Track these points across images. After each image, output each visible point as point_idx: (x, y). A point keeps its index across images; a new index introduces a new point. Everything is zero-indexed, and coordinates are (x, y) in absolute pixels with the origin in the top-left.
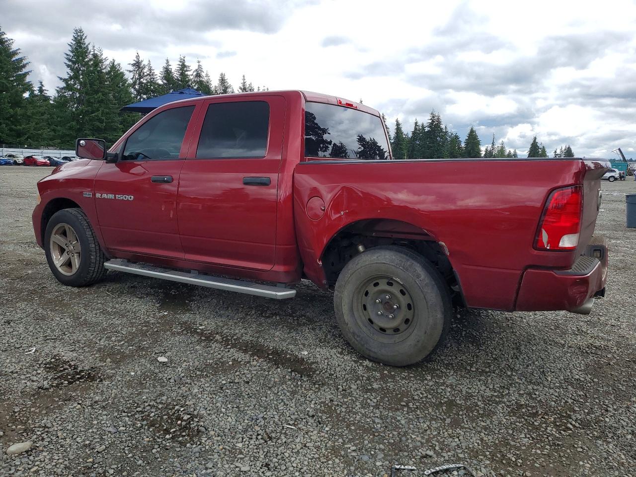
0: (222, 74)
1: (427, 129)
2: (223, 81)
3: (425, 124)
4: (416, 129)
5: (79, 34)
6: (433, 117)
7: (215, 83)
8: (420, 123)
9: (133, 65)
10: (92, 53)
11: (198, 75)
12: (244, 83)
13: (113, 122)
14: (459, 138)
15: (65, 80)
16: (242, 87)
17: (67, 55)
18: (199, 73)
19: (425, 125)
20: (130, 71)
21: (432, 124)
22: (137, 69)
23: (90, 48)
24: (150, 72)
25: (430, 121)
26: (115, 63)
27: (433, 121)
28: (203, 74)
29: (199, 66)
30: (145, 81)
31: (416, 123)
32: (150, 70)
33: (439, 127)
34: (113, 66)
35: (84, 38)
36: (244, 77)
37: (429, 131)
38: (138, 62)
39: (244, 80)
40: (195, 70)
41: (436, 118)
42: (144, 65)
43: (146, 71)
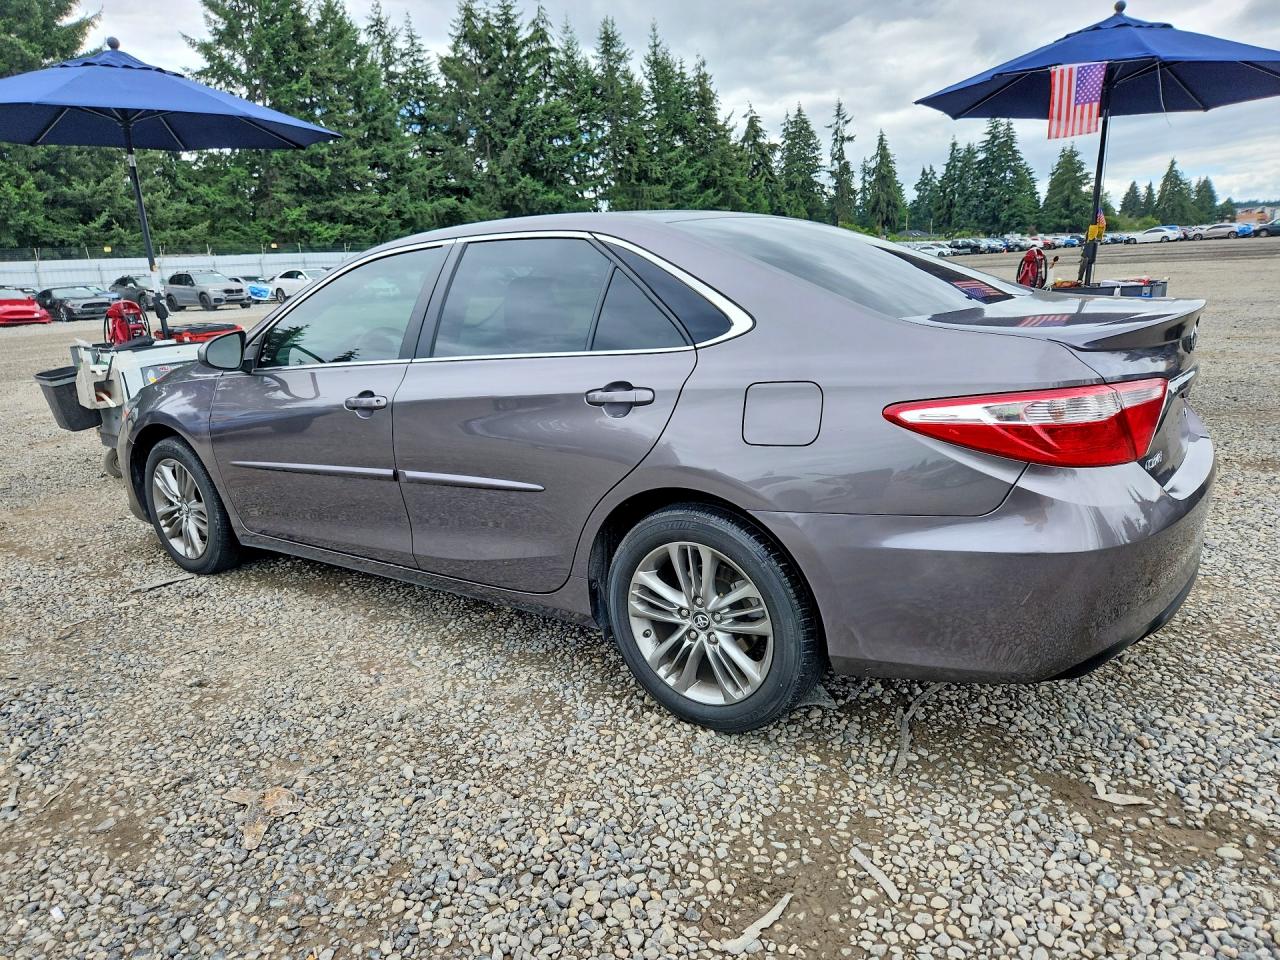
0: (606, 22)
1: (981, 156)
2: (608, 41)
3: (974, 146)
4: (953, 158)
6: (995, 128)
8: (962, 145)
11: (540, 35)
12: (656, 46)
13: (354, 164)
14: (1030, 174)
15: (206, 49)
18: (542, 29)
19: (976, 146)
22: (376, 42)
24: (413, 45)
25: (988, 137)
27: (995, 137)
28: (553, 31)
29: (540, 9)
30: (401, 69)
31: (954, 145)
32: (411, 37)
33: (1011, 148)
34: (330, 9)
36: (654, 30)
37: (985, 160)
38: (379, 22)
39: (656, 37)
40: (529, 21)
41: (1001, 128)
42: (393, 30)
43: (401, 44)
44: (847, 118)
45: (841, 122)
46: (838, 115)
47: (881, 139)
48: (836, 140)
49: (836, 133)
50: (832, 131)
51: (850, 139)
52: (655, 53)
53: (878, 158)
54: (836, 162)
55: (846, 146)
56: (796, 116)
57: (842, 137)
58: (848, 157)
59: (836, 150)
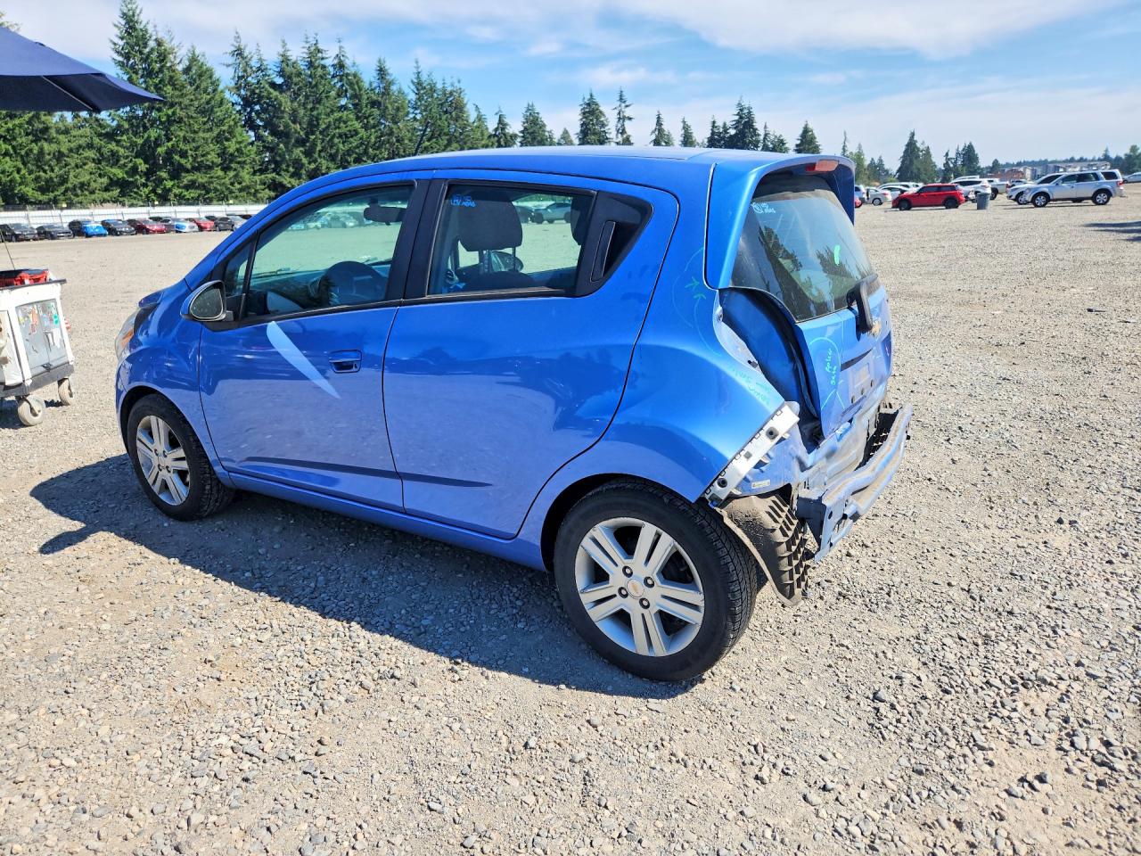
0: (381, 60)
1: (733, 132)
2: (382, 72)
3: (727, 124)
4: (713, 133)
5: (129, 6)
6: (741, 110)
7: (369, 77)
8: (719, 123)
9: (233, 54)
10: (154, 38)
11: (341, 66)
12: (418, 73)
16: (416, 81)
17: (115, 44)
18: (342, 62)
19: (729, 124)
20: (228, 66)
21: (738, 122)
22: (238, 61)
23: (150, 29)
24: (261, 65)
25: (737, 118)
26: (197, 53)
27: (741, 118)
28: (348, 62)
29: (340, 48)
30: (254, 82)
31: (714, 122)
32: (260, 59)
33: (752, 126)
34: (193, 59)
35: (138, 12)
36: (417, 62)
37: (736, 134)
38: (239, 49)
39: (418, 67)
40: (334, 55)
41: (746, 111)
42: (250, 53)
43: (254, 63)
44: (627, 103)
45: (623, 105)
46: (621, 99)
47: (659, 118)
48: (619, 118)
49: (619, 113)
50: (617, 111)
51: (630, 119)
52: (418, 78)
53: (657, 133)
54: (620, 135)
55: (627, 123)
56: (589, 100)
57: (624, 117)
58: (629, 131)
59: (619, 125)
